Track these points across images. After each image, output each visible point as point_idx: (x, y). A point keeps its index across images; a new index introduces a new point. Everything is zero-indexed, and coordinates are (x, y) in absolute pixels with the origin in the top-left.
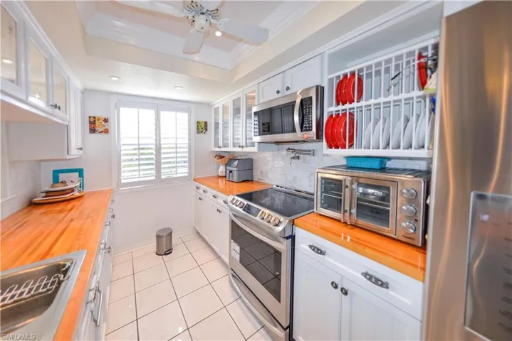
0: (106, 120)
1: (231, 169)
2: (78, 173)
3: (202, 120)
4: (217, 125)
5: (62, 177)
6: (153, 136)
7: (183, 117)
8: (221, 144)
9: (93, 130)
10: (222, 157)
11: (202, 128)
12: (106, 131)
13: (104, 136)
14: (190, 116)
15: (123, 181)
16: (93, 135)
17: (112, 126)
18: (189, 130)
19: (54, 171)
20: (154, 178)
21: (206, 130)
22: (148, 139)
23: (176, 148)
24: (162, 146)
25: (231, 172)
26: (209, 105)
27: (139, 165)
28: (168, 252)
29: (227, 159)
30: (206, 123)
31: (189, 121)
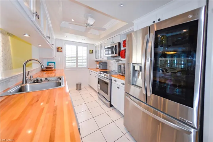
0: (61, 48)
2: (54, 63)
3: (91, 49)
4: (96, 51)
5: (49, 64)
6: (76, 54)
7: (85, 48)
8: (97, 58)
9: (58, 51)
10: (98, 62)
11: (91, 52)
12: (62, 51)
13: (61, 53)
14: (87, 48)
15: (66, 67)
16: (58, 52)
17: (63, 50)
18: (87, 53)
19: (47, 62)
20: (76, 67)
21: (93, 53)
22: (74, 54)
23: (83, 58)
24: (78, 57)
25: (100, 66)
26: (94, 45)
27: (71, 61)
28: (80, 90)
29: (99, 62)
30: (93, 50)
31: (87, 50)
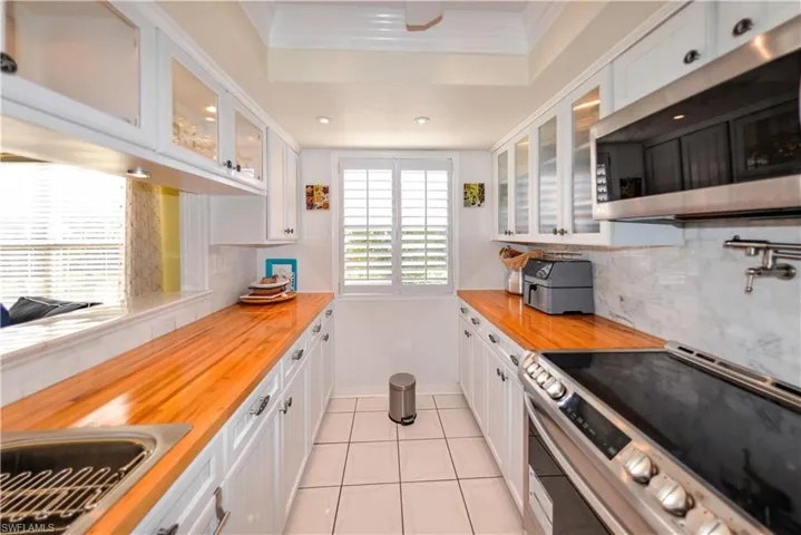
0: (326, 190)
1: (535, 281)
2: (290, 266)
3: (475, 181)
4: (503, 189)
5: (276, 269)
7: (439, 179)
8: (511, 227)
9: (310, 206)
10: (513, 254)
11: (474, 195)
12: (326, 206)
13: (322, 211)
14: (450, 175)
15: (347, 283)
16: (311, 212)
17: (333, 198)
18: (450, 201)
19: (267, 261)
21: (482, 199)
22: (382, 216)
23: (426, 233)
26: (487, 150)
28: (408, 420)
30: (482, 186)
31: (450, 185)
